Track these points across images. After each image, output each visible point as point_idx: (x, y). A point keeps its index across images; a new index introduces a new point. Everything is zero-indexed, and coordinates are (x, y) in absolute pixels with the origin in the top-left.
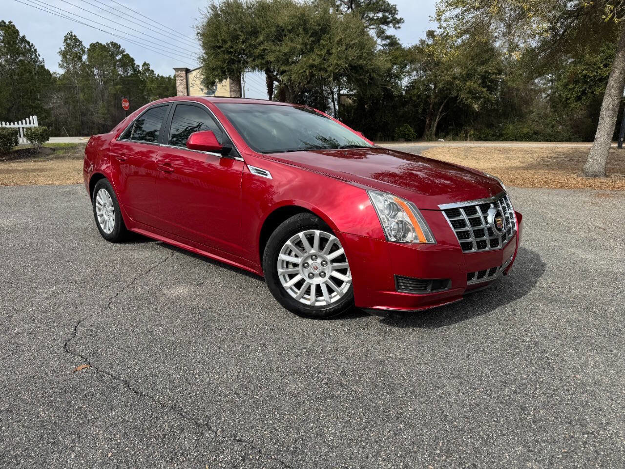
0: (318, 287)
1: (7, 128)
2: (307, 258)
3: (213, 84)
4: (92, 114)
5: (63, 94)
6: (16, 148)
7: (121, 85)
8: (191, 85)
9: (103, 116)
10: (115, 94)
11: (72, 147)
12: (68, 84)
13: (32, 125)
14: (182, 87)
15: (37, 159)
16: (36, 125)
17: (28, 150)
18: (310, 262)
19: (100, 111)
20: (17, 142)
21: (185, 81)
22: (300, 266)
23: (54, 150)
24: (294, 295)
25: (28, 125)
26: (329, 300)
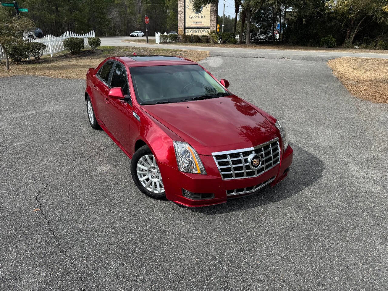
0: (155, 183)
1: (79, 38)
2: (151, 168)
3: (200, 7)
4: (133, 22)
5: (118, 9)
6: (83, 50)
7: (151, 3)
8: (187, 7)
9: (139, 23)
10: (147, 9)
11: (112, 49)
12: (121, 3)
13: (92, 36)
14: (182, 8)
15: (92, 57)
16: (94, 36)
17: (89, 51)
18: (152, 170)
19: (138, 20)
20: (83, 47)
21: (183, 4)
22: (147, 171)
23: (103, 51)
24: (144, 185)
25: (90, 36)
26: (160, 191)
